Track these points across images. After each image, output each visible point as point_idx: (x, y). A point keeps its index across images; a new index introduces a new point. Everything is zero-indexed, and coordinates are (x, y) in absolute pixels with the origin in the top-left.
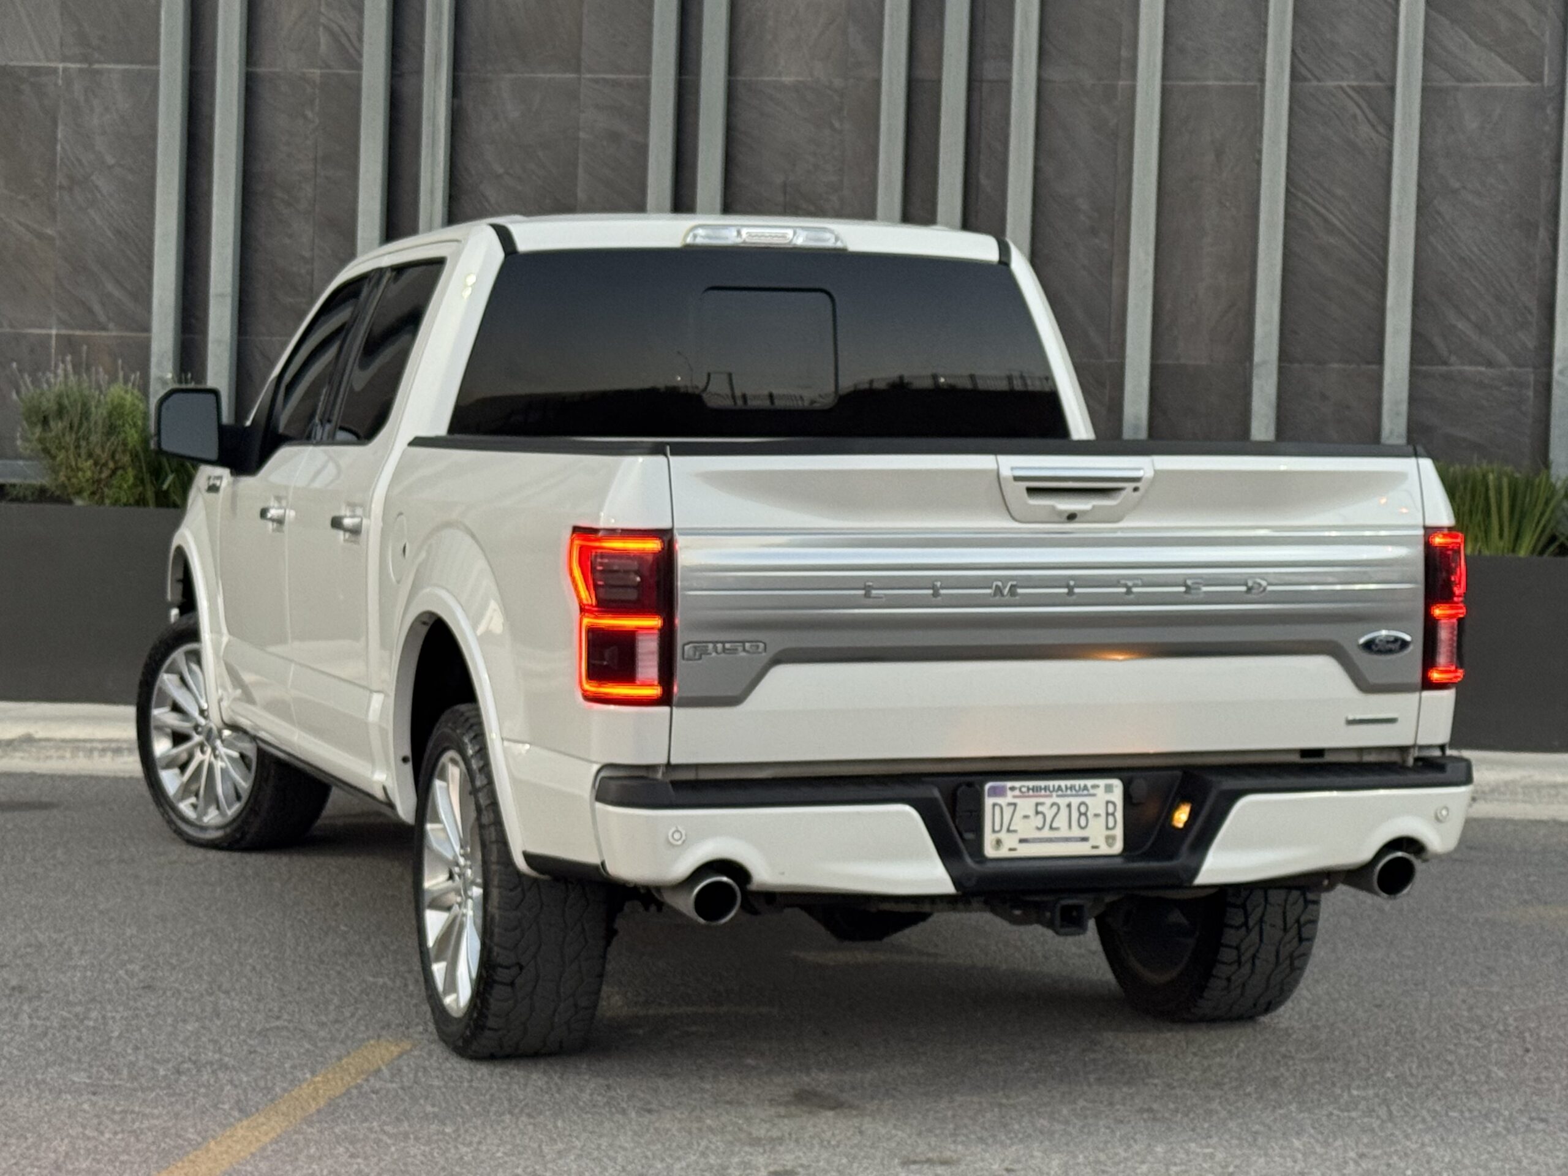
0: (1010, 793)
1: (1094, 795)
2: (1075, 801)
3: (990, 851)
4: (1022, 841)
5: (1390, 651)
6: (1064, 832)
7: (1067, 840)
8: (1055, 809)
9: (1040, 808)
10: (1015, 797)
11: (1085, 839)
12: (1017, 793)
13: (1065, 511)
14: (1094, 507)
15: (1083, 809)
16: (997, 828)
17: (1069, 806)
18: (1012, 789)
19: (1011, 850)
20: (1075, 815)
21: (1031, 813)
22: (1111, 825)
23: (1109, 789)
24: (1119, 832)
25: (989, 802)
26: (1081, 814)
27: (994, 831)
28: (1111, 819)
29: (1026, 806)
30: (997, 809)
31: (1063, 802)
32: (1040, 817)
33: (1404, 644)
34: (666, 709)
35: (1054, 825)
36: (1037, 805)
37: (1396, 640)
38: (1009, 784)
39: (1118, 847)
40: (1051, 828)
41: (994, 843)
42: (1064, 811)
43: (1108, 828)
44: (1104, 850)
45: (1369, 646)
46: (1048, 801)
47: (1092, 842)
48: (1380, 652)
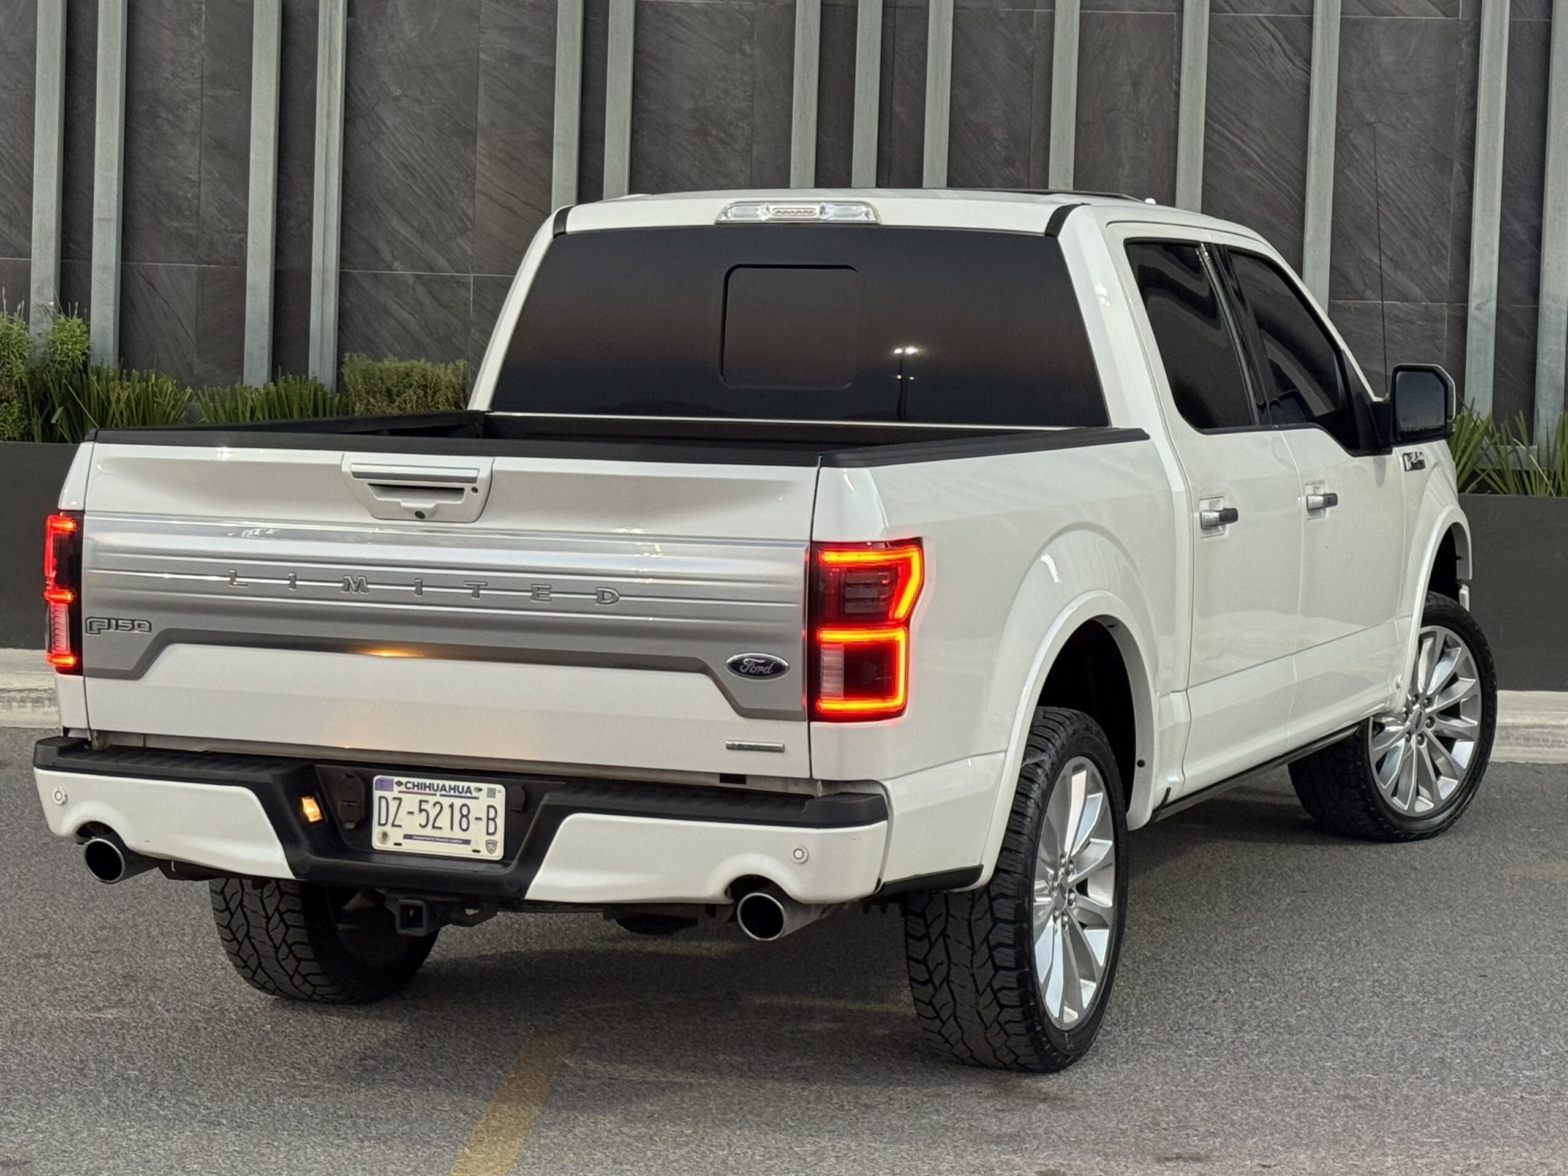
0: (396, 788)
1: (477, 798)
2: (458, 802)
3: (377, 844)
4: (407, 837)
5: (760, 675)
6: (446, 833)
7: (450, 840)
8: (438, 807)
9: (424, 806)
10: (400, 792)
11: (467, 842)
12: (403, 788)
13: (413, 509)
14: (438, 506)
15: (465, 811)
16: (383, 821)
17: (452, 806)
18: (399, 784)
19: (396, 844)
20: (457, 816)
21: (416, 810)
22: (491, 830)
23: (491, 793)
24: (500, 837)
25: (377, 794)
26: (463, 816)
27: (380, 824)
28: (491, 823)
29: (411, 802)
30: (383, 802)
31: (446, 802)
32: (424, 814)
33: (778, 669)
34: (81, 678)
35: (436, 825)
36: (421, 802)
37: (768, 662)
38: (396, 779)
39: (498, 854)
40: (434, 827)
41: (380, 835)
42: (447, 811)
43: (488, 834)
44: (484, 855)
45: (736, 666)
46: (432, 800)
47: (473, 846)
48: (748, 674)
